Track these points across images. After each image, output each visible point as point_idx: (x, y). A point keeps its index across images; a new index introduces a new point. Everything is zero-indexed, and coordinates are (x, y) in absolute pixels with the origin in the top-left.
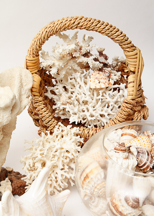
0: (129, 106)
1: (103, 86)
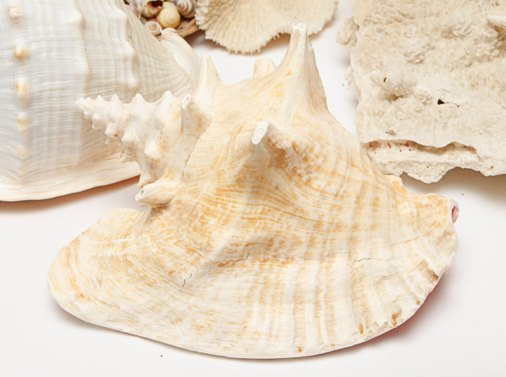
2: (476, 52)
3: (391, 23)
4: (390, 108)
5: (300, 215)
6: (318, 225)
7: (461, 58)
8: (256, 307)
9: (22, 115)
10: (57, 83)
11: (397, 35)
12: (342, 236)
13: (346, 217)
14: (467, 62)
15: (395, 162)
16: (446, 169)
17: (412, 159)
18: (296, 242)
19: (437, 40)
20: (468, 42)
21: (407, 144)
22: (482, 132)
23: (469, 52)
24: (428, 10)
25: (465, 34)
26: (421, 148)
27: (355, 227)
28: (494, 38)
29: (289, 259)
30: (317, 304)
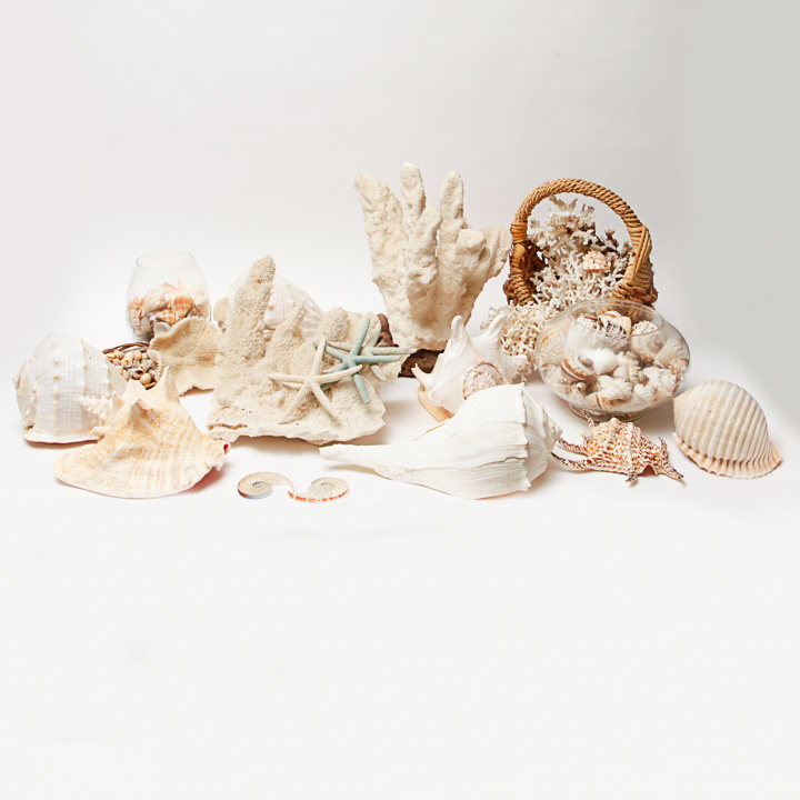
0: (622, 291)
1: (597, 267)
2: (264, 390)
4: (222, 412)
5: (153, 439)
6: (162, 444)
7: (257, 393)
8: (133, 477)
9: (55, 402)
10: (71, 390)
12: (172, 450)
13: (174, 442)
14: (260, 395)
16: (238, 436)
18: (152, 451)
19: (248, 385)
20: (261, 386)
21: (224, 425)
23: (261, 390)
24: (246, 373)
25: (259, 383)
26: (229, 427)
27: (178, 447)
28: (271, 384)
29: (149, 458)
30: (158, 477)
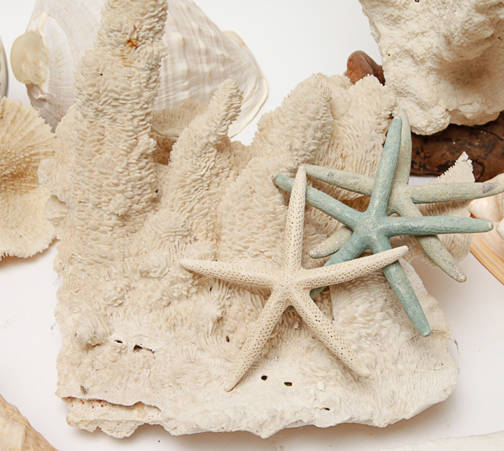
2: (174, 292)
3: (92, 264)
4: (88, 357)
7: (159, 300)
11: (98, 277)
14: (164, 303)
15: (87, 421)
16: (135, 426)
17: (102, 418)
19: (136, 281)
20: (165, 283)
22: (171, 384)
23: (165, 294)
24: (126, 251)
25: (161, 276)
28: (189, 278)
